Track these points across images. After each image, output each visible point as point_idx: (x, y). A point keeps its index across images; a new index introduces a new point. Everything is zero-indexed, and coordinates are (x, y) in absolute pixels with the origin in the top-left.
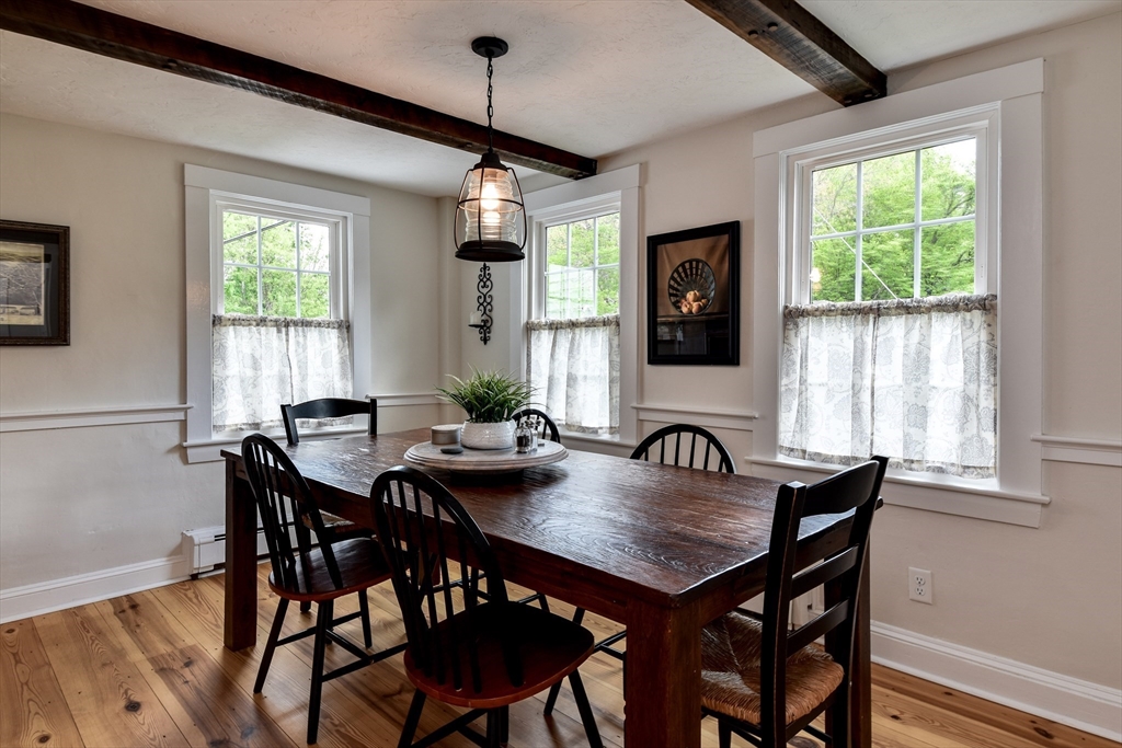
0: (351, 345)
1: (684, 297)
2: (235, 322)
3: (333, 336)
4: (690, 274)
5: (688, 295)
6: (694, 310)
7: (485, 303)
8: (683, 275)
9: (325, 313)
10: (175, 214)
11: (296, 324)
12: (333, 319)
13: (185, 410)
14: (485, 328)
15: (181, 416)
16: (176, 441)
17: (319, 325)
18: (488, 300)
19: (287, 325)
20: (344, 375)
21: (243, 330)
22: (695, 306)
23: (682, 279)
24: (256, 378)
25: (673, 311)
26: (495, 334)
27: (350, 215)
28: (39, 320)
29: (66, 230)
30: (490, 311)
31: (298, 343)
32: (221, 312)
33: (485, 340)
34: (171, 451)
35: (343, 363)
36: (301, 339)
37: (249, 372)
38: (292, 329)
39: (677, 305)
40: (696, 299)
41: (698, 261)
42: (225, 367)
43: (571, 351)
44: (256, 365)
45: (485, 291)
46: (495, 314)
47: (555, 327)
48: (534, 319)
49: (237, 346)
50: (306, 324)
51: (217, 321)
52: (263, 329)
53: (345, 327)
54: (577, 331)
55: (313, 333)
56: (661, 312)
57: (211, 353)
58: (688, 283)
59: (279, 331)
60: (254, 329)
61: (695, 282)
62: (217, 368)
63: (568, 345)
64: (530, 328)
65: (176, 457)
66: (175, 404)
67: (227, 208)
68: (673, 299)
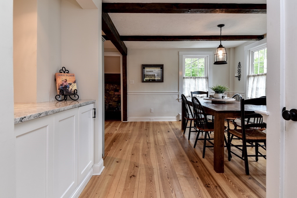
0: (208, 82)
2: (187, 78)
3: (204, 80)
7: (239, 71)
9: (203, 75)
10: (178, 60)
11: (197, 78)
12: (205, 77)
13: (179, 93)
14: (239, 77)
15: (178, 94)
16: (177, 98)
17: (202, 78)
18: (240, 70)
19: (196, 78)
20: (206, 88)
21: (188, 79)
24: (190, 88)
26: (241, 79)
27: (208, 55)
28: (160, 79)
29: (163, 65)
30: (240, 73)
31: (197, 81)
32: (185, 76)
33: (239, 80)
34: (177, 99)
35: (206, 85)
36: (198, 81)
37: (189, 87)
38: (196, 79)
42: (185, 86)
43: (257, 82)
44: (190, 86)
45: (239, 68)
46: (241, 74)
47: (254, 76)
48: (250, 74)
49: (187, 82)
50: (199, 78)
51: (184, 78)
52: (191, 79)
53: (207, 78)
54: (259, 77)
55: (200, 80)
57: (183, 83)
59: (194, 79)
60: (190, 79)
62: (183, 86)
63: (257, 80)
64: (249, 77)
65: (177, 101)
66: (177, 92)
67: (186, 58)
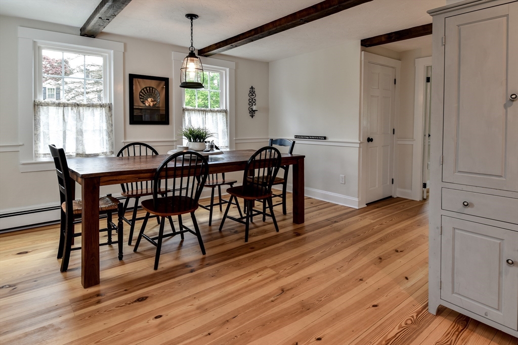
1: (147, 100)
4: (149, 92)
5: (148, 99)
6: (151, 105)
8: (146, 92)
22: (152, 104)
23: (146, 93)
25: (142, 104)
39: (143, 102)
40: (152, 101)
41: (153, 88)
56: (136, 104)
58: (148, 95)
61: (151, 95)
68: (142, 100)
